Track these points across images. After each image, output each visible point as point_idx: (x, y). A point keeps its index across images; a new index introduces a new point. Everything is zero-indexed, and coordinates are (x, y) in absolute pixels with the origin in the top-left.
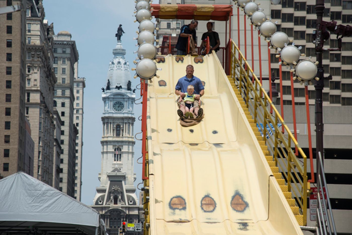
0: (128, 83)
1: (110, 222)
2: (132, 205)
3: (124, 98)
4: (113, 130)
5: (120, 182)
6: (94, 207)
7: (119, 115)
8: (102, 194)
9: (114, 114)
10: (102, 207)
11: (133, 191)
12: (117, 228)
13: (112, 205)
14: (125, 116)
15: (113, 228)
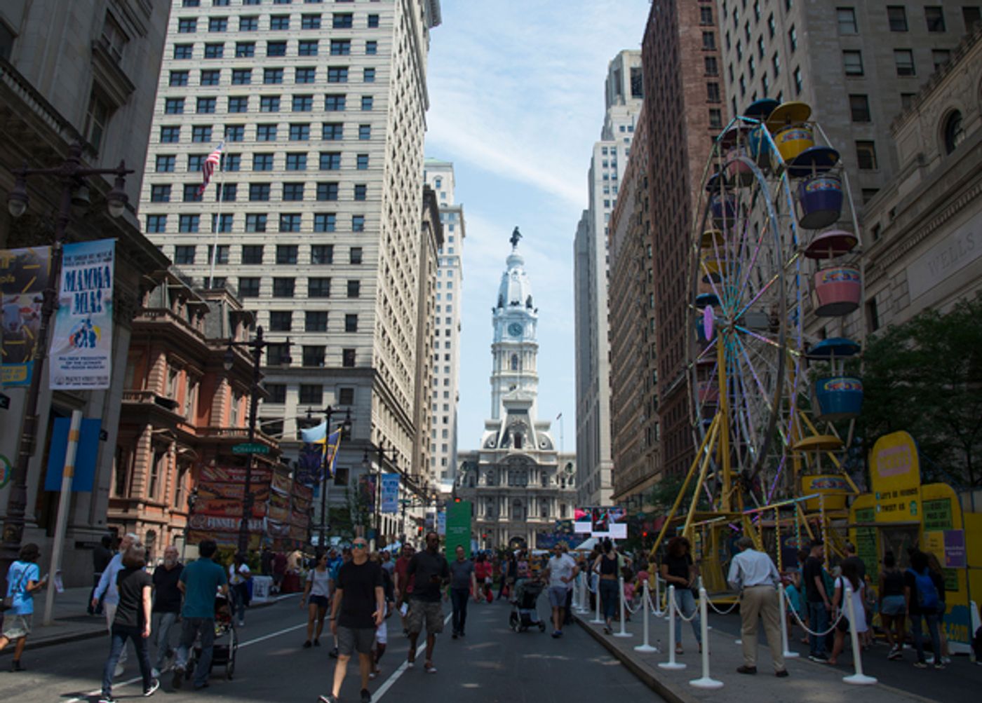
0: (528, 299)
1: (509, 477)
2: (545, 449)
3: (522, 318)
4: (509, 362)
5: (525, 412)
6: (483, 453)
7: (515, 342)
8: (495, 432)
9: (509, 339)
10: (495, 453)
11: (546, 427)
12: (520, 488)
13: (512, 449)
14: (525, 341)
15: (514, 488)
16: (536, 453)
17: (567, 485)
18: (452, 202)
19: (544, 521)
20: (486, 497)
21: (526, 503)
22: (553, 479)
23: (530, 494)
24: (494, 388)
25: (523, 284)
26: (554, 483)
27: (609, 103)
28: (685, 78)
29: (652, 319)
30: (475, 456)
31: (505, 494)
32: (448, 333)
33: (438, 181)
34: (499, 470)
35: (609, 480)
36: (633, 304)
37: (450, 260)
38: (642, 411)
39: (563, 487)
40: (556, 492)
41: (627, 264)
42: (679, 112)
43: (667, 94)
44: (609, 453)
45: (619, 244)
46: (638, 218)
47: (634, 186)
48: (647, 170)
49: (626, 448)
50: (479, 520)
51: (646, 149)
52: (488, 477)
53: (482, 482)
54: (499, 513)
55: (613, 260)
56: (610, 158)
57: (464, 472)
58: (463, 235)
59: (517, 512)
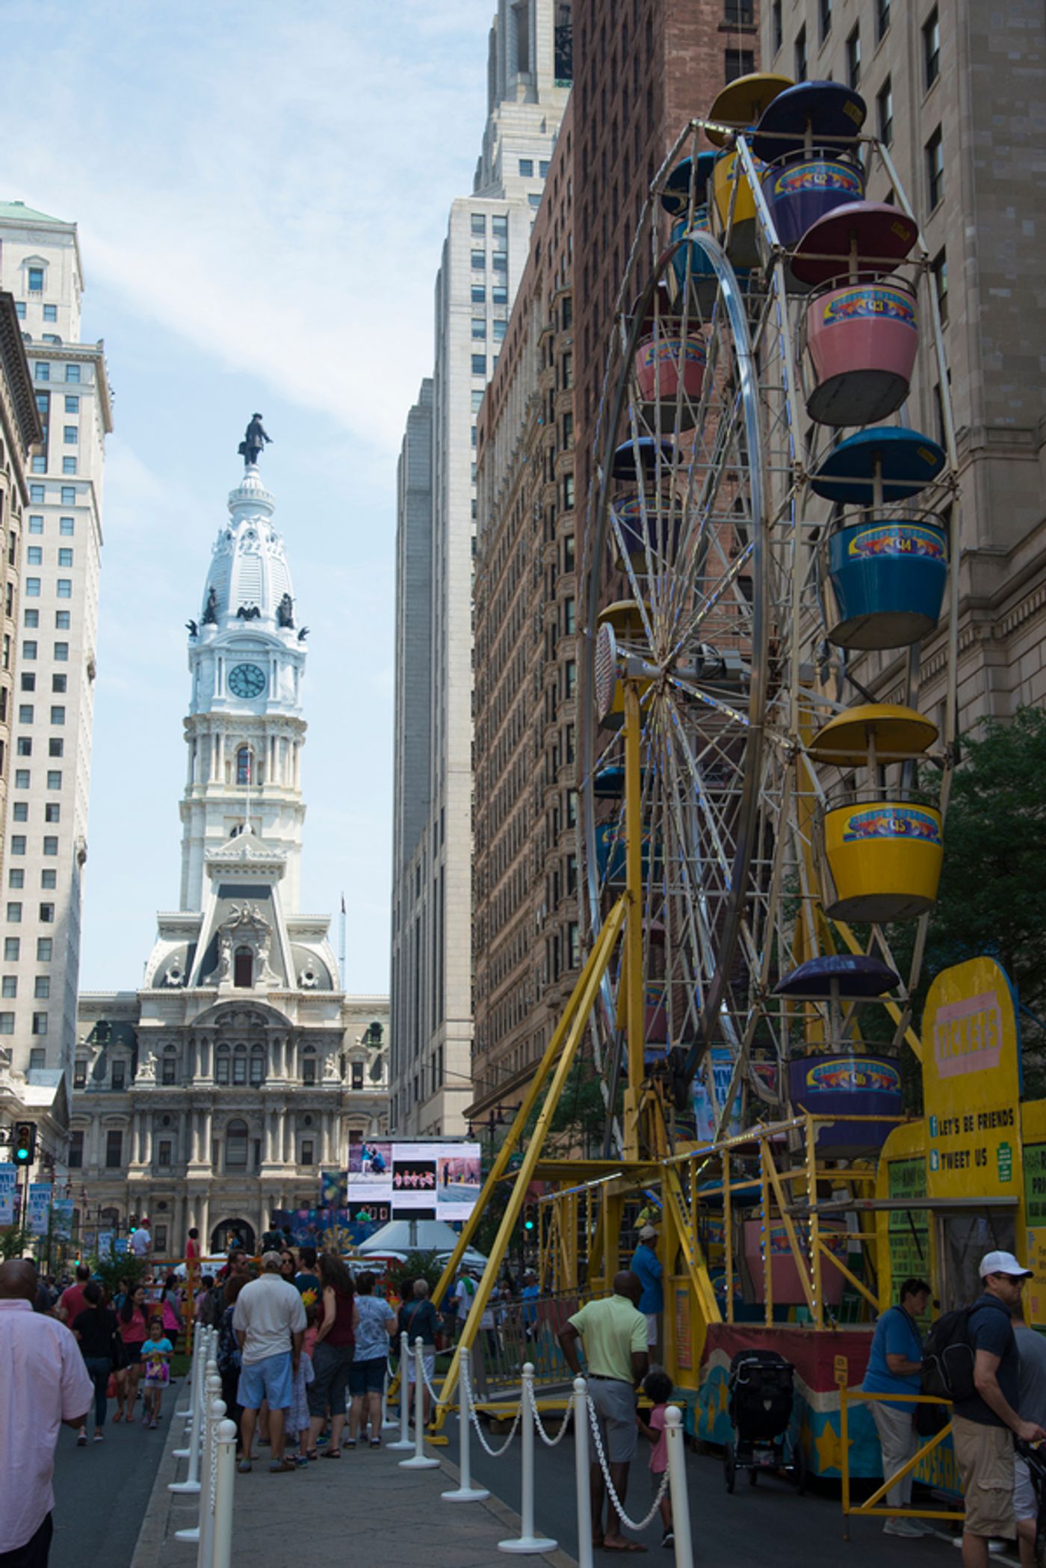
0: (284, 602)
1: (217, 1060)
2: (313, 987)
3: (267, 652)
4: (228, 764)
5: (263, 892)
6: (148, 998)
7: (247, 712)
8: (182, 944)
9: (229, 705)
10: (182, 998)
11: (317, 931)
12: (247, 1089)
13: (228, 989)
14: (271, 711)
15: (230, 1088)
16: (289, 999)
17: (367, 1081)
18: (74, 334)
19: (305, 1175)
20: (155, 1113)
21: (262, 1128)
22: (332, 1065)
23: (270, 1106)
24: (188, 831)
25: (269, 564)
26: (332, 1075)
27: (497, 94)
28: (672, 31)
29: (570, 663)
30: (132, 1006)
31: (208, 1105)
32: (59, 683)
33: (36, 272)
34: (192, 1042)
35: (466, 1068)
36: (528, 622)
37: (68, 489)
38: (540, 894)
39: (357, 1085)
40: (339, 1098)
41: (517, 520)
42: (652, 126)
43: (625, 74)
44: (467, 998)
45: (501, 472)
46: (545, 406)
47: (539, 319)
48: (570, 278)
49: (502, 988)
50: (133, 1175)
51: (570, 224)
52: (164, 1062)
53: (147, 1076)
54: (188, 1157)
55: (486, 510)
56: (491, 244)
57: (98, 1050)
58: (107, 427)
59: (236, 1153)
